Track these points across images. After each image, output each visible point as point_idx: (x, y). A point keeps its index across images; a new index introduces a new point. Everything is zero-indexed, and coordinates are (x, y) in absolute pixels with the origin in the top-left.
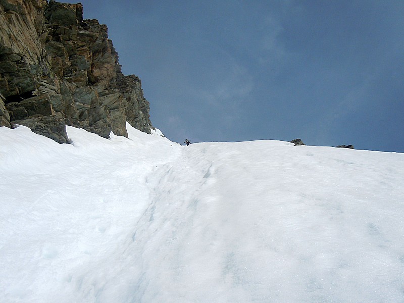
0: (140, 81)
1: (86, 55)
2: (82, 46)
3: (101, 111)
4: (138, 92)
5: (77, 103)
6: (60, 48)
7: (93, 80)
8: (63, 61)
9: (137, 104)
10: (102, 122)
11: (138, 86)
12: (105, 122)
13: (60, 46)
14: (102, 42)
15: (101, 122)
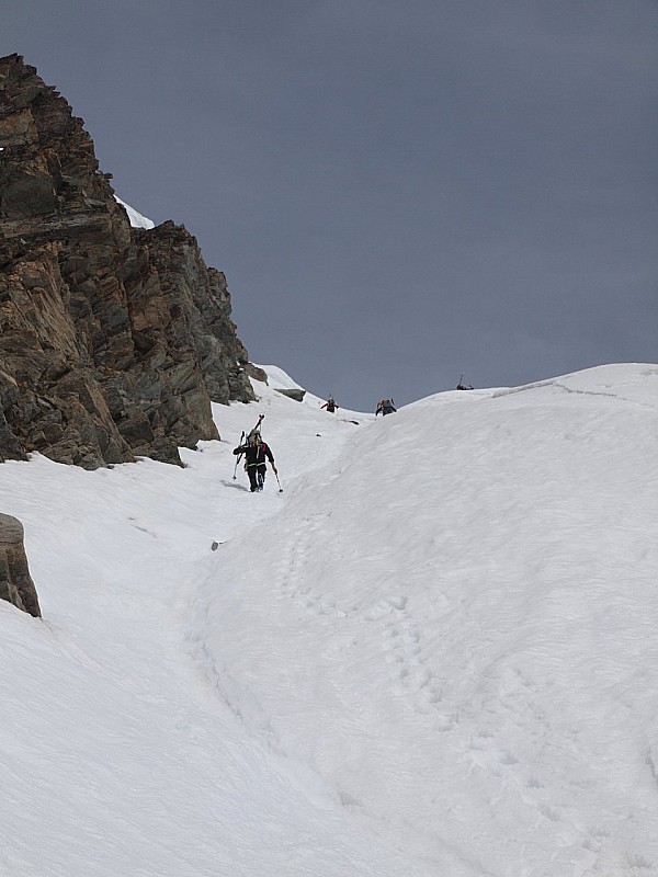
0: (192, 241)
1: (117, 296)
2: (103, 277)
3: (177, 406)
4: (193, 277)
5: (142, 402)
6: (82, 302)
7: (143, 344)
8: (89, 324)
9: (196, 316)
10: (182, 424)
11: (191, 259)
12: (186, 423)
13: (81, 299)
14: (138, 255)
15: (180, 423)
